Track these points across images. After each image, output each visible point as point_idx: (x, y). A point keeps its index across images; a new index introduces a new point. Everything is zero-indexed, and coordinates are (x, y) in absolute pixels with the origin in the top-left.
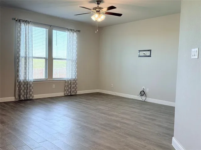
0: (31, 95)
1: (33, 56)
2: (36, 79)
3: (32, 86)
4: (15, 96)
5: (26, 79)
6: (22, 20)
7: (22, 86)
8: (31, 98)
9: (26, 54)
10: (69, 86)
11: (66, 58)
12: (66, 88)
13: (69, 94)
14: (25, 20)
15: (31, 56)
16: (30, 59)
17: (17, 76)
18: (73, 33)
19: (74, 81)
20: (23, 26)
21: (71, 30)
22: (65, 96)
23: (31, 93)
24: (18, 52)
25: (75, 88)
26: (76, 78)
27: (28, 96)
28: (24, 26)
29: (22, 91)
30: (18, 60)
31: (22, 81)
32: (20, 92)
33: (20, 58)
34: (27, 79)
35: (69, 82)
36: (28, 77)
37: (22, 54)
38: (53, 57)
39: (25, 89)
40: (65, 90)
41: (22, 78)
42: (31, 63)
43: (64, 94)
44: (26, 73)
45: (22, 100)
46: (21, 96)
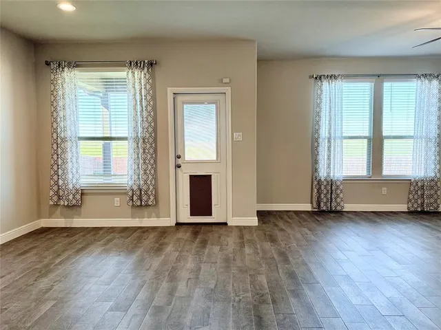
0: (338, 204)
1: (344, 135)
2: (348, 176)
3: (341, 187)
4: (312, 203)
5: (329, 176)
6: (324, 75)
7: (323, 187)
8: (339, 208)
9: (330, 133)
10: (419, 193)
11: (412, 134)
12: (411, 197)
13: (419, 209)
14: (330, 74)
15: (339, 135)
16: (338, 141)
17: (315, 170)
18: (430, 81)
19: (433, 183)
20: (325, 84)
21: (425, 76)
22: (410, 213)
23: (339, 200)
24: (317, 131)
25: (435, 196)
26: (438, 175)
27: (333, 204)
28: (328, 85)
29: (322, 196)
30: (316, 144)
31: (323, 179)
32: (319, 197)
33: (321, 140)
34: (332, 174)
35: (420, 184)
36: (334, 173)
37: (324, 132)
38: (384, 134)
39: (328, 193)
40: (409, 201)
41: (322, 174)
42: (338, 149)
43: (408, 208)
44: (329, 165)
45: (324, 211)
46: (322, 205)
